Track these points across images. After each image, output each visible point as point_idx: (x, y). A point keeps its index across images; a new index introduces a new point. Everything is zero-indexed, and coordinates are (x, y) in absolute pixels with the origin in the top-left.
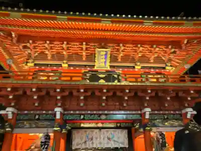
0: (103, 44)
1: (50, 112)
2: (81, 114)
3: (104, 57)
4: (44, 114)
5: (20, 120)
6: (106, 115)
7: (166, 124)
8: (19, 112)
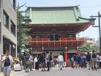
2: (48, 49)
4: (39, 49)
6: (55, 48)
7: (72, 51)
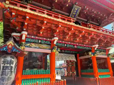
0: (77, 3)
1: (48, 39)
2: (65, 44)
3: (75, 11)
4: (44, 40)
5: (28, 42)
6: (77, 46)
8: (28, 36)
